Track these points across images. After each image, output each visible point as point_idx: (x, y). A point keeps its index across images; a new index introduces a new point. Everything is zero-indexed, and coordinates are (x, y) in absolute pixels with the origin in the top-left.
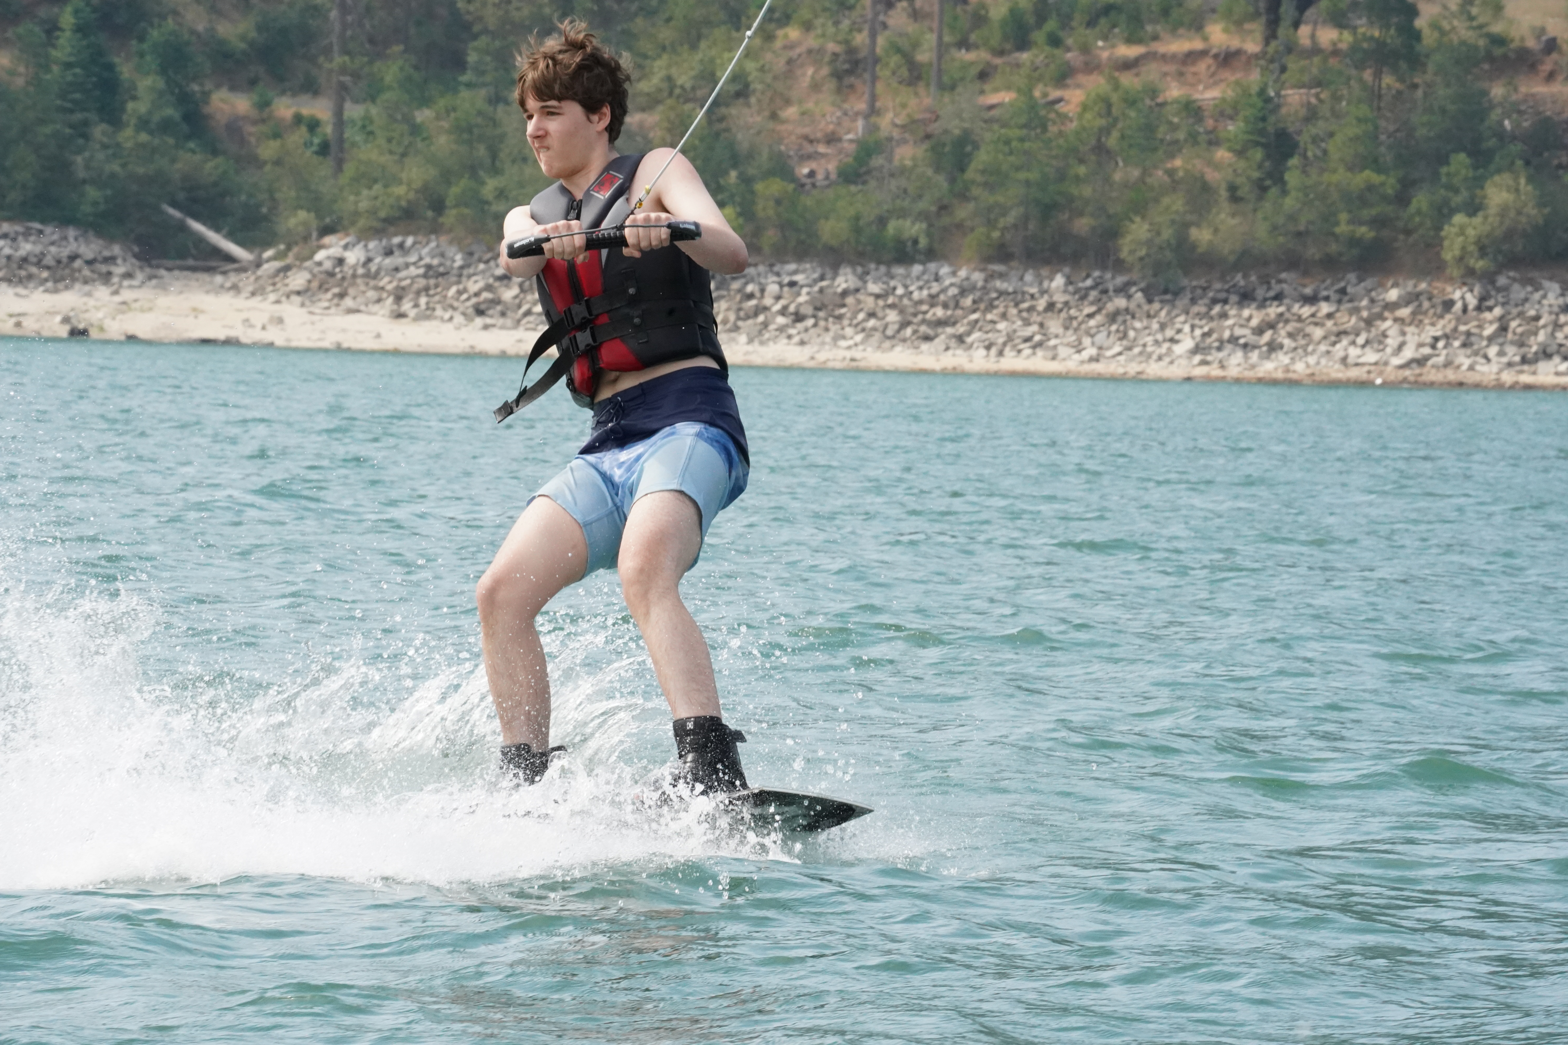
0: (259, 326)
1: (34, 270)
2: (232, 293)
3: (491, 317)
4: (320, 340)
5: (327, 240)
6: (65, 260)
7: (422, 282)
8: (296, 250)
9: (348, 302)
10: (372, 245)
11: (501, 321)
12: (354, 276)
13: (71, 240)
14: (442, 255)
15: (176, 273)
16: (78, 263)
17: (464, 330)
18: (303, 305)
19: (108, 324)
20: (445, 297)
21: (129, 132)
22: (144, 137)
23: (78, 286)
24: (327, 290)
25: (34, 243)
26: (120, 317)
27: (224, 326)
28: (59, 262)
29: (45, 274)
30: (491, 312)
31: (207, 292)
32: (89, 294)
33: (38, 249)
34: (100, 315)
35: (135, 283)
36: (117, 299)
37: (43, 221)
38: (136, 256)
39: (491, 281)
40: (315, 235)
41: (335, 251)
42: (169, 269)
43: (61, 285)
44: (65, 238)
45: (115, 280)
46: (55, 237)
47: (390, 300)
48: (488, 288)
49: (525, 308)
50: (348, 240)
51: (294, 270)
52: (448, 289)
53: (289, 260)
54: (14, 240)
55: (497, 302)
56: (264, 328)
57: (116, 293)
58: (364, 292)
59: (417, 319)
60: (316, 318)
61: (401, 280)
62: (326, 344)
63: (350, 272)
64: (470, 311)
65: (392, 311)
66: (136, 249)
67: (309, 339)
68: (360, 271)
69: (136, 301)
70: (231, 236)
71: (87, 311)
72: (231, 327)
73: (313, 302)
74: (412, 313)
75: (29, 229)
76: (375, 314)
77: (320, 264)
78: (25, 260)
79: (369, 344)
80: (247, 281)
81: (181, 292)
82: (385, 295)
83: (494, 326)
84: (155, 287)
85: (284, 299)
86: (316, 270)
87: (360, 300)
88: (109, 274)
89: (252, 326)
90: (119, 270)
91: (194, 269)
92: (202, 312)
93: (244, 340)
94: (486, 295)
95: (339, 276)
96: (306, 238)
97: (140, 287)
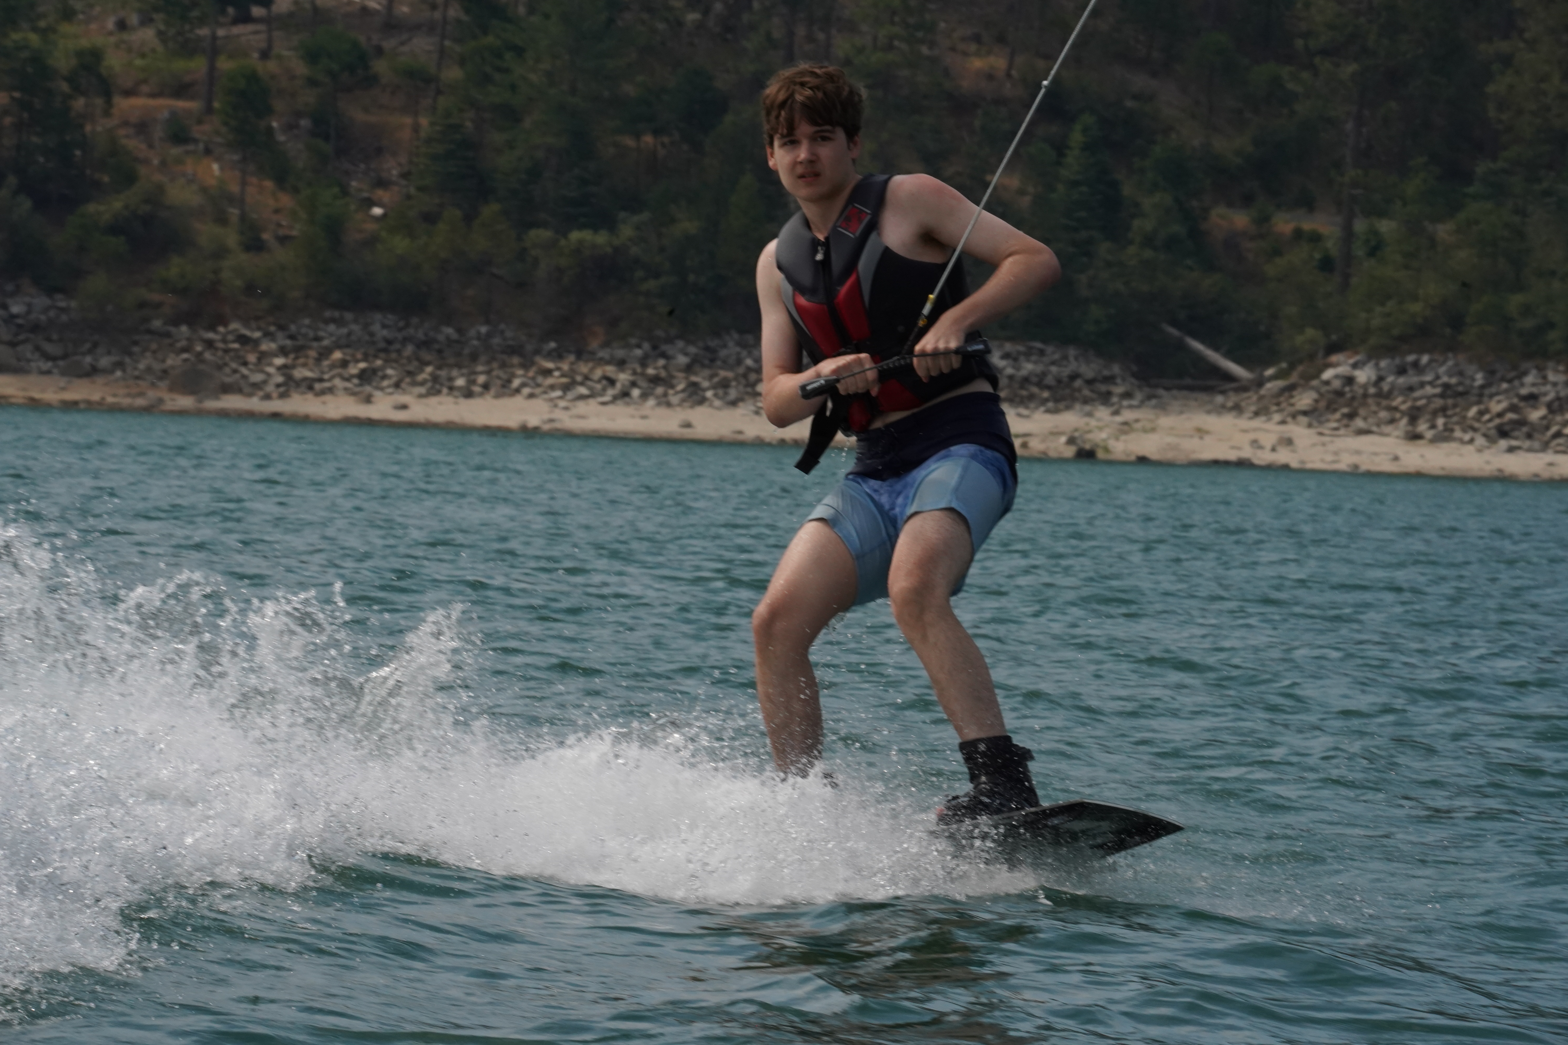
0: (1268, 446)
1: (1035, 390)
2: (1234, 413)
3: (1516, 438)
4: (1334, 462)
5: (1334, 358)
6: (1065, 380)
7: (1438, 403)
8: (1300, 368)
9: (1359, 423)
10: (1383, 364)
11: (1527, 444)
12: (1365, 396)
13: (1072, 359)
14: (1461, 374)
15: (1175, 392)
16: (1078, 383)
17: (1487, 452)
18: (1310, 426)
19: (1112, 444)
20: (1464, 418)
21: (1132, 250)
22: (1148, 254)
23: (1078, 406)
24: (1335, 410)
25: (1035, 363)
26: (1123, 438)
27: (1233, 448)
28: (1059, 381)
29: (1046, 394)
30: (1516, 433)
31: (1209, 412)
32: (1090, 415)
33: (1039, 368)
34: (1104, 435)
35: (1134, 402)
36: (1119, 419)
37: (1044, 341)
38: (1134, 375)
39: (1515, 400)
40: (1321, 354)
41: (1343, 370)
42: (1167, 389)
43: (1061, 405)
44: (1065, 357)
45: (1115, 399)
46: (1057, 356)
47: (1404, 421)
48: (1513, 408)
49: (1554, 429)
50: (1358, 358)
51: (1300, 390)
52: (1467, 409)
53: (1294, 378)
54: (1016, 360)
55: (1522, 422)
56: (1273, 450)
57: (1116, 413)
58: (1375, 413)
59: (1434, 440)
60: (1326, 439)
61: (1416, 399)
62: (1342, 466)
63: (1360, 391)
64: (1493, 432)
65: (1407, 432)
66: (1135, 368)
67: (1322, 461)
68: (1372, 390)
69: (1137, 421)
70: (1230, 355)
71: (1089, 432)
72: (1239, 448)
73: (1321, 423)
74: (1429, 434)
75: (1031, 348)
76: (1387, 435)
77: (1327, 383)
78: (1026, 380)
79: (1388, 467)
80: (1250, 401)
81: (1181, 413)
82: (1398, 415)
83: (1518, 448)
84: (1155, 407)
85: (1289, 419)
86: (1324, 389)
87: (1371, 420)
88: (1109, 394)
89: (1261, 447)
90: (1119, 390)
91: (1191, 388)
92: (1207, 432)
93: (1256, 461)
94: (1510, 416)
95: (1349, 395)
96: (1312, 357)
97: (1138, 407)
